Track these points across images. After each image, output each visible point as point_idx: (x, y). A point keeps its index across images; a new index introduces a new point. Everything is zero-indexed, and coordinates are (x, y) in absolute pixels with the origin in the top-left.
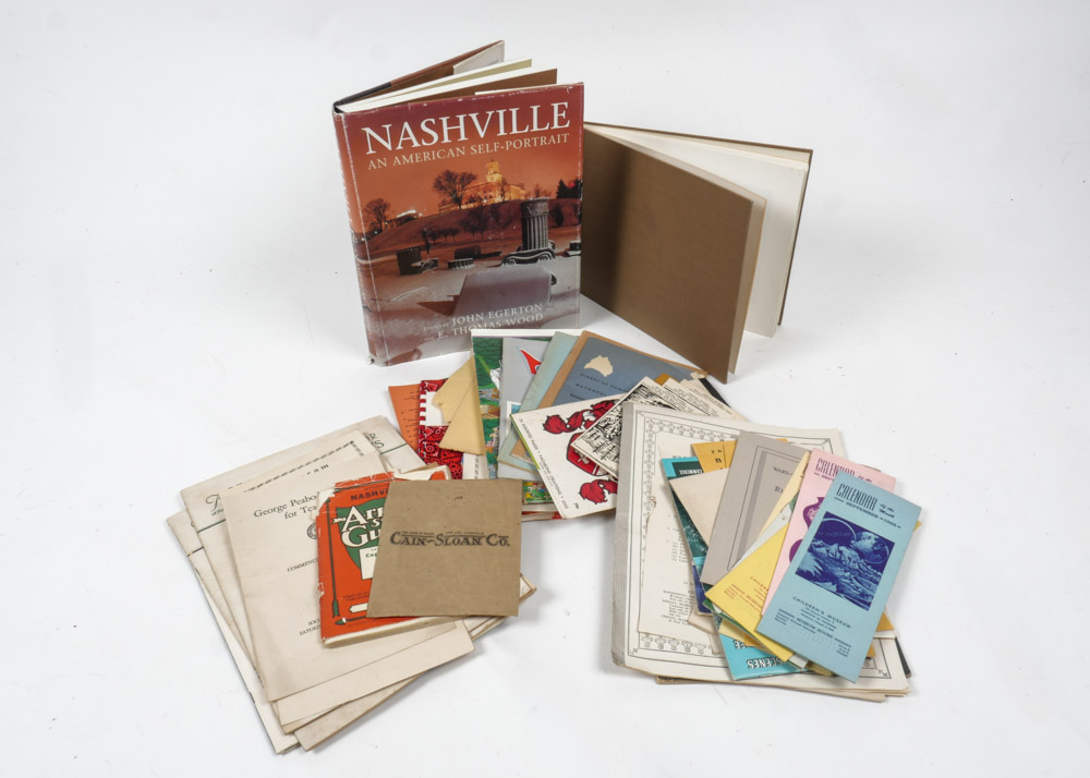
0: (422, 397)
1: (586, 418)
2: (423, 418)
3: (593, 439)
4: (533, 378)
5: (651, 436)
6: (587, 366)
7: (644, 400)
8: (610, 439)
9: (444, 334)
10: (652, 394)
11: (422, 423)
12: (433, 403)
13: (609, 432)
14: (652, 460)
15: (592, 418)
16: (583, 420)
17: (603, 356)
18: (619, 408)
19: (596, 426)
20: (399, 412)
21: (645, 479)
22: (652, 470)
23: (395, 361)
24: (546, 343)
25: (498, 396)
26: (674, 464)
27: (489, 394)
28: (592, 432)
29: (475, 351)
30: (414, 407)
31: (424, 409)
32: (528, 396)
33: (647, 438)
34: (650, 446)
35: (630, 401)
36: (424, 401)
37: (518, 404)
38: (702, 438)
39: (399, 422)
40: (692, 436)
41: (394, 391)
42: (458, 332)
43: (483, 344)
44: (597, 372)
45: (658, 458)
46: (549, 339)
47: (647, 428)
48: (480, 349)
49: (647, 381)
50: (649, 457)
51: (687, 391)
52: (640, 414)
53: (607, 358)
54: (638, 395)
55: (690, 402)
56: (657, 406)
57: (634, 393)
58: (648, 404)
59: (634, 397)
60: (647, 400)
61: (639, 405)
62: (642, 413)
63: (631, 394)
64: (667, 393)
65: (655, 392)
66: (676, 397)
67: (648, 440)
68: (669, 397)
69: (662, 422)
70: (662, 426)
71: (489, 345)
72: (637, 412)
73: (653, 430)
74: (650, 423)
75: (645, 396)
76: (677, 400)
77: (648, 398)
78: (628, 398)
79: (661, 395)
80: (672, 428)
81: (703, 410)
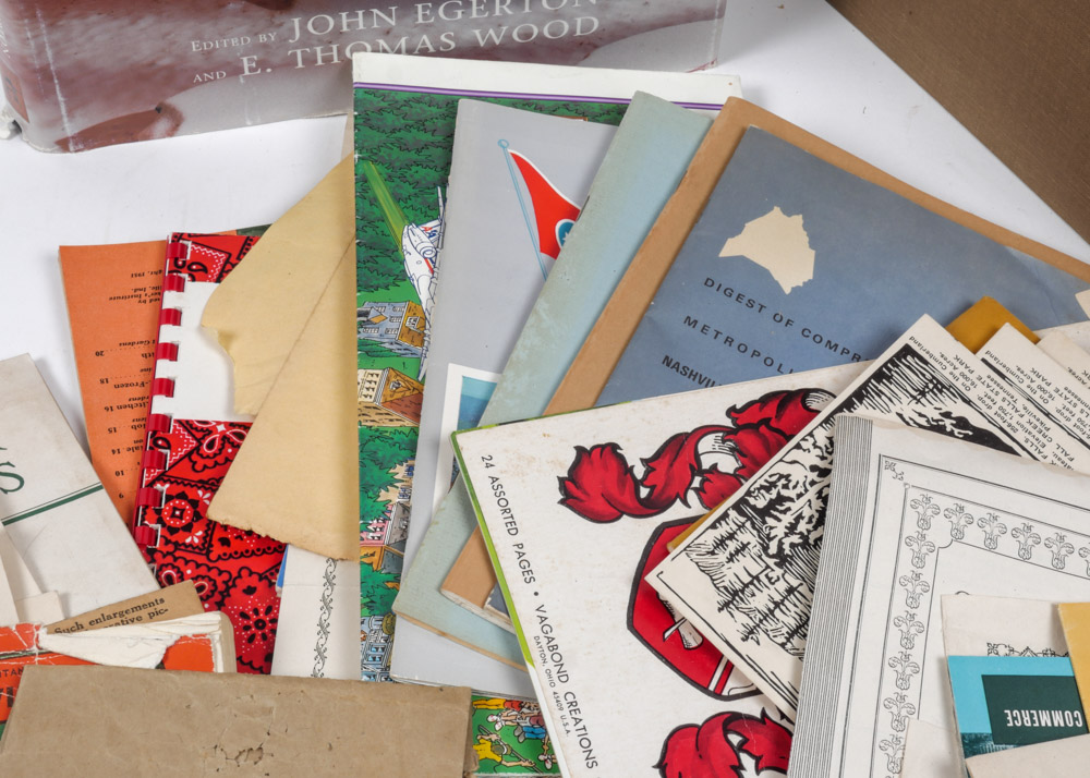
0: (171, 300)
1: (706, 463)
2: (167, 387)
3: (722, 556)
4: (545, 275)
5: (919, 560)
6: (731, 248)
7: (909, 408)
8: (782, 559)
9: (262, 64)
10: (939, 387)
11: (161, 405)
12: (201, 328)
13: (779, 530)
14: (916, 655)
15: (728, 464)
16: (696, 468)
17: (788, 212)
18: (821, 436)
19: (736, 507)
20: (87, 352)
21: (885, 732)
22: (912, 696)
23: (91, 138)
24: (599, 130)
25: (419, 335)
26: (989, 681)
27: (389, 324)
28: (723, 530)
29: (359, 147)
30: (142, 333)
31: (170, 352)
32: (520, 353)
33: (906, 569)
34: (913, 601)
35: (861, 410)
36: (174, 317)
37: (486, 376)
39: (85, 390)
40: (1058, 565)
41: (76, 264)
42: (310, 60)
43: (390, 119)
44: (761, 274)
45: (936, 650)
46: (612, 112)
47: (911, 529)
48: (378, 137)
49: (926, 334)
50: (907, 641)
51: (1060, 379)
52: (891, 467)
53: (798, 220)
54: (892, 387)
55: (1063, 422)
56: (951, 434)
57: (879, 376)
58: (921, 426)
59: (879, 393)
60: (919, 408)
61: (892, 426)
62: (900, 467)
63: (869, 381)
64: (991, 383)
65: (950, 378)
66: (1021, 402)
67: (910, 575)
68: (1000, 403)
69: (962, 508)
70: (963, 522)
71: (411, 122)
72: (884, 459)
73: (930, 536)
74: (920, 509)
75: (915, 394)
76: (1023, 412)
77: (923, 400)
78: (860, 395)
79: (971, 395)
80: (996, 532)
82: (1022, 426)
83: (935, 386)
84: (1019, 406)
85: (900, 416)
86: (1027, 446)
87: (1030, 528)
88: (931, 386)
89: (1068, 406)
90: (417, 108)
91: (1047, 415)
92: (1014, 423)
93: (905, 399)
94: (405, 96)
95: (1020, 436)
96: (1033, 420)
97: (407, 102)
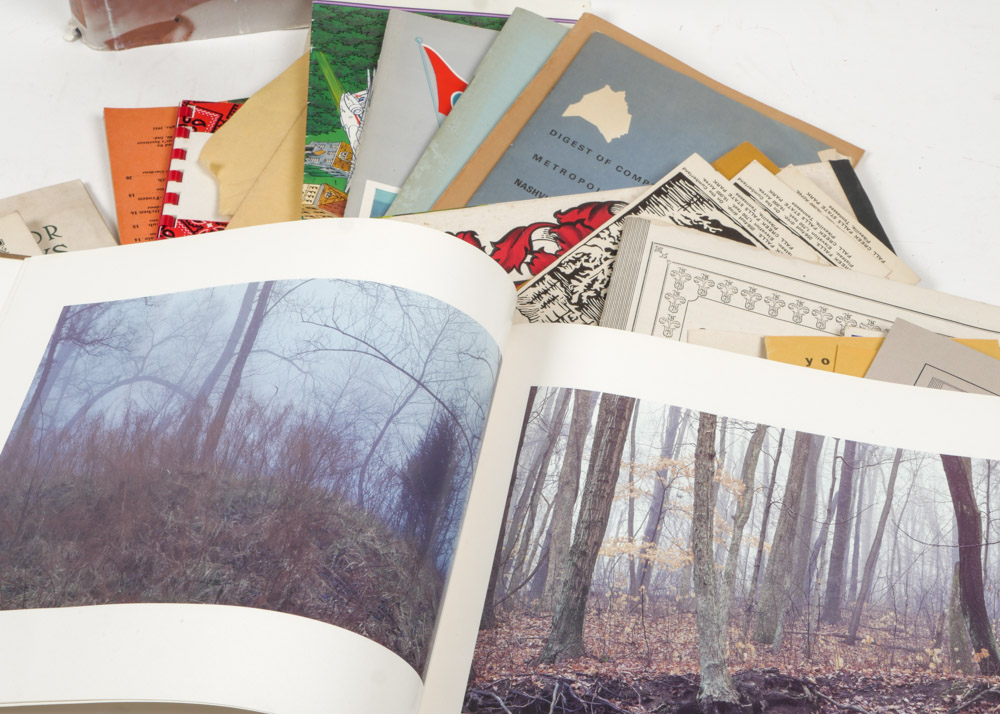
0: (179, 143)
1: (536, 246)
2: (174, 199)
3: (538, 304)
4: (440, 125)
5: (674, 308)
6: (572, 111)
7: (678, 214)
8: (580, 306)
10: (701, 200)
11: (169, 210)
12: (199, 162)
13: (580, 288)
15: (551, 247)
16: (529, 249)
17: (615, 89)
18: (615, 229)
19: (551, 273)
20: (120, 176)
23: (131, 40)
24: (488, 33)
25: (346, 164)
27: (327, 154)
28: (540, 288)
29: (314, 42)
30: (159, 166)
31: (177, 176)
32: (416, 175)
33: (664, 313)
34: (668, 332)
35: (644, 214)
36: (181, 154)
37: (393, 189)
38: (797, 320)
39: (118, 200)
40: (773, 313)
41: (116, 121)
43: (337, 24)
44: (593, 129)
46: (496, 23)
47: (670, 289)
48: (327, 36)
49: (696, 166)
51: (789, 197)
52: (660, 250)
53: (622, 94)
54: (667, 200)
55: (789, 225)
56: (707, 231)
57: (659, 192)
58: (686, 225)
59: (658, 204)
60: (686, 213)
61: (665, 224)
62: (665, 250)
63: (651, 195)
64: (739, 199)
65: (710, 195)
66: (759, 211)
67: (667, 317)
68: (744, 211)
69: (707, 277)
70: (707, 285)
71: (351, 27)
72: (655, 245)
73: (683, 293)
74: (677, 277)
75: (683, 204)
76: (760, 217)
77: (689, 209)
78: (644, 204)
79: (723, 206)
80: (730, 292)
81: (818, 248)
82: (758, 226)
83: (698, 200)
84: (757, 213)
85: (672, 218)
86: (761, 239)
87: (754, 290)
88: (695, 199)
89: (794, 214)
90: (357, 18)
91: (778, 220)
92: (752, 224)
93: (676, 208)
94: (348, 10)
95: (756, 233)
96: (766, 222)
97: (350, 14)
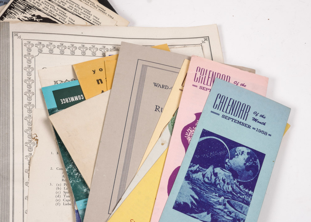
5: (29, 61)
7: (21, 16)
10: (30, 7)
14: (33, 90)
21: (26, 114)
22: (33, 102)
26: (54, 92)
33: (25, 65)
34: (29, 74)
35: (6, 19)
38: (84, 54)
40: (73, 53)
45: (39, 87)
47: (25, 52)
50: (29, 86)
52: (17, 35)
54: (15, 10)
55: (70, 10)
56: (36, 21)
57: (10, 8)
58: (26, 21)
59: (11, 13)
60: (25, 15)
61: (16, 22)
62: (19, 34)
63: (7, 10)
64: (46, 3)
65: (33, 4)
66: (56, 7)
67: (27, 66)
68: (50, 9)
69: (40, 43)
70: (41, 47)
72: (14, 33)
73: (32, 53)
74: (27, 46)
75: (22, 11)
76: (57, 10)
77: (25, 12)
78: (5, 15)
79: (40, 8)
80: (52, 48)
81: (85, 18)
82: (58, 14)
83: (29, 7)
84: (56, 8)
85: (19, 19)
86: (60, 20)
87: (62, 44)
88: (27, 7)
89: (71, 5)
91: (65, 9)
92: (55, 14)
93: (19, 13)
95: (57, 17)
96: (61, 12)
